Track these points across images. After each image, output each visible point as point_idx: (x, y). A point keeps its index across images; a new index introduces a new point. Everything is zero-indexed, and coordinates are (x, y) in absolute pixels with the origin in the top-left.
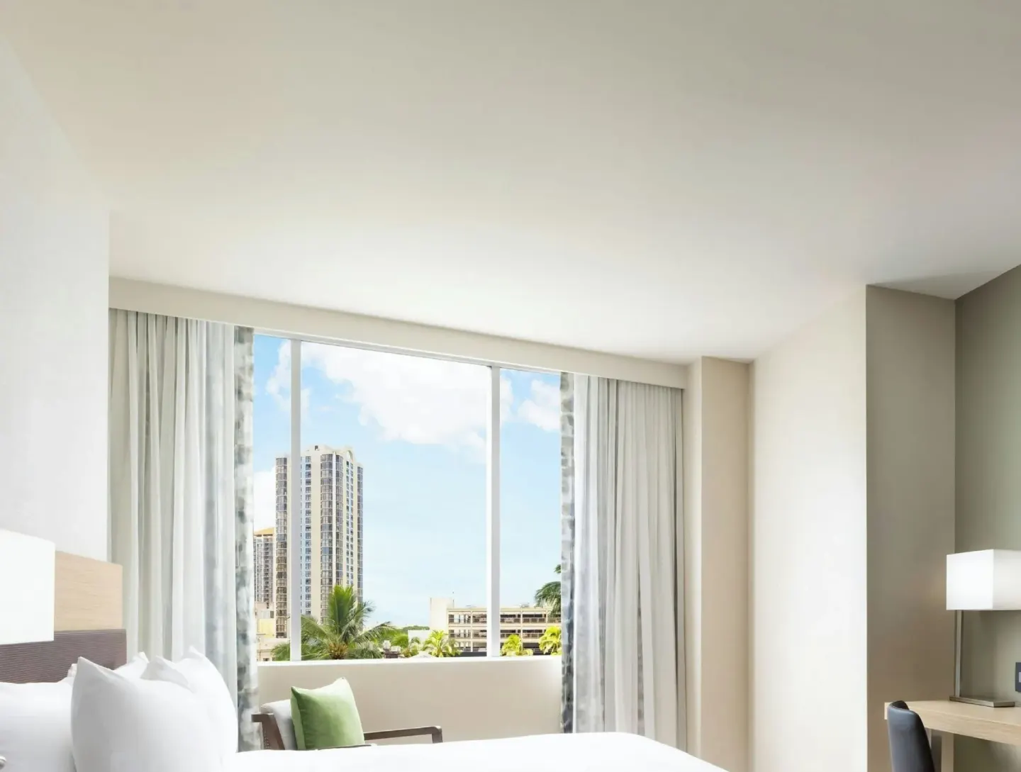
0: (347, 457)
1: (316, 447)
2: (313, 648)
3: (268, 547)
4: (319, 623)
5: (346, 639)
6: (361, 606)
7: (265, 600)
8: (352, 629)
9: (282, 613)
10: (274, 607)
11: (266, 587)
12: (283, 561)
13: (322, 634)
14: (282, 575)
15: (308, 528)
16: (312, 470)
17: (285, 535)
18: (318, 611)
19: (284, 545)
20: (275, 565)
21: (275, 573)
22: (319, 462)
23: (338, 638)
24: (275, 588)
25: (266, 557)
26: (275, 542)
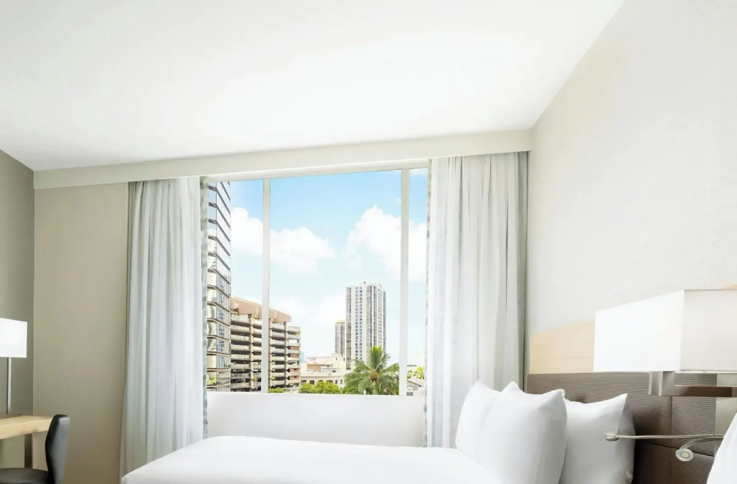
0: (378, 287)
1: (365, 283)
2: (363, 375)
3: (342, 328)
4: (366, 364)
5: (378, 371)
6: (385, 356)
7: (341, 353)
8: (381, 366)
9: (349, 359)
10: (345, 356)
11: (341, 347)
12: (349, 335)
13: (368, 369)
14: (349, 341)
15: (361, 320)
16: (363, 293)
17: (350, 323)
18: (366, 358)
19: (350, 327)
20: (346, 337)
21: (346, 341)
22: (366, 290)
23: (375, 370)
24: (346, 347)
25: (341, 333)
26: (346, 327)
